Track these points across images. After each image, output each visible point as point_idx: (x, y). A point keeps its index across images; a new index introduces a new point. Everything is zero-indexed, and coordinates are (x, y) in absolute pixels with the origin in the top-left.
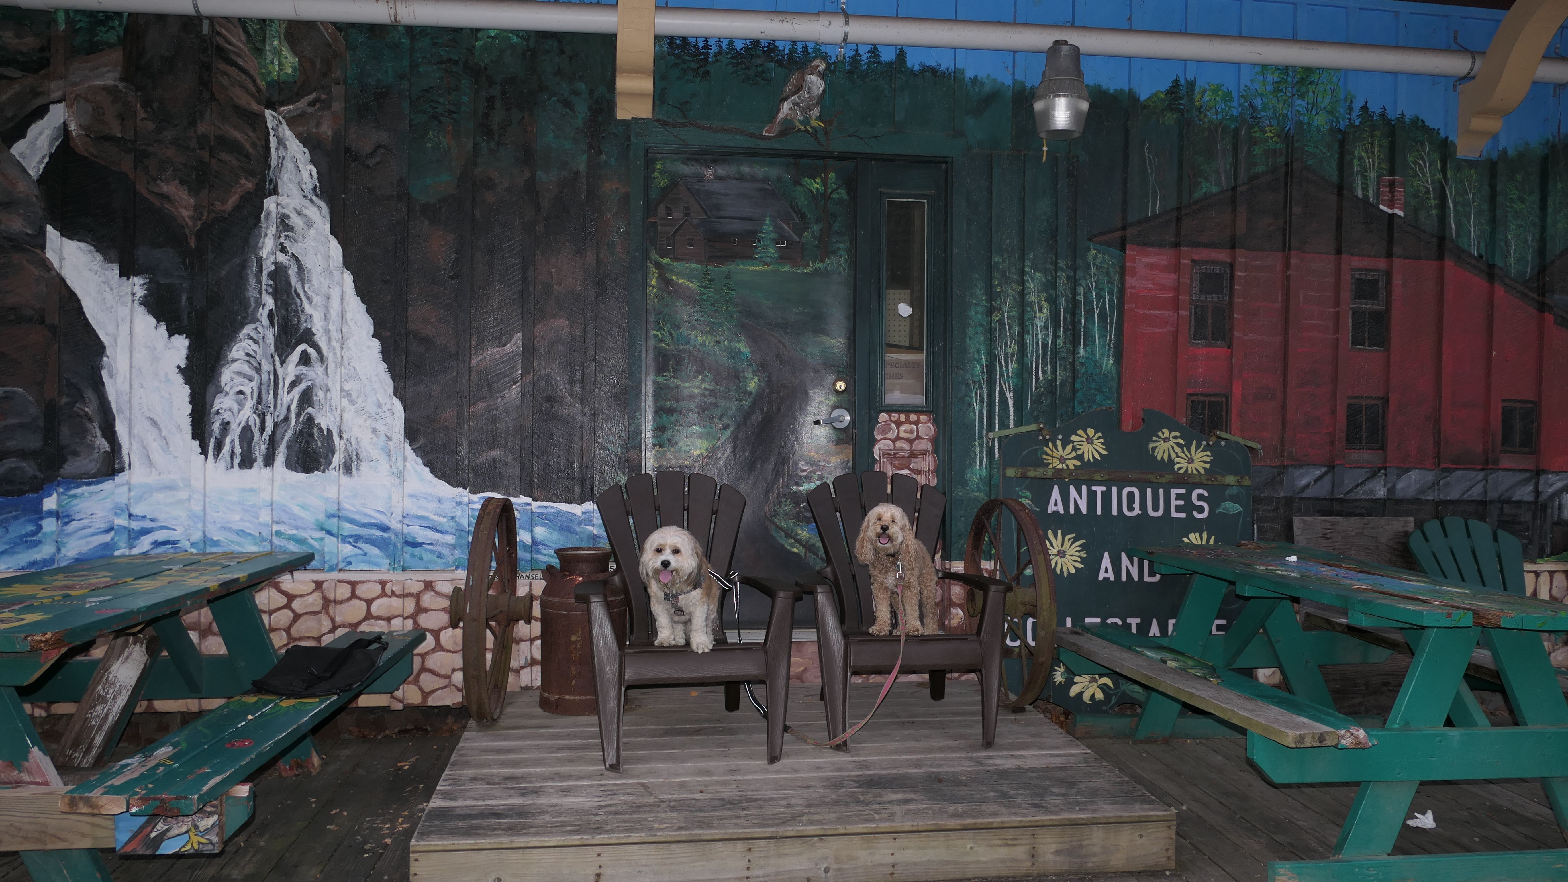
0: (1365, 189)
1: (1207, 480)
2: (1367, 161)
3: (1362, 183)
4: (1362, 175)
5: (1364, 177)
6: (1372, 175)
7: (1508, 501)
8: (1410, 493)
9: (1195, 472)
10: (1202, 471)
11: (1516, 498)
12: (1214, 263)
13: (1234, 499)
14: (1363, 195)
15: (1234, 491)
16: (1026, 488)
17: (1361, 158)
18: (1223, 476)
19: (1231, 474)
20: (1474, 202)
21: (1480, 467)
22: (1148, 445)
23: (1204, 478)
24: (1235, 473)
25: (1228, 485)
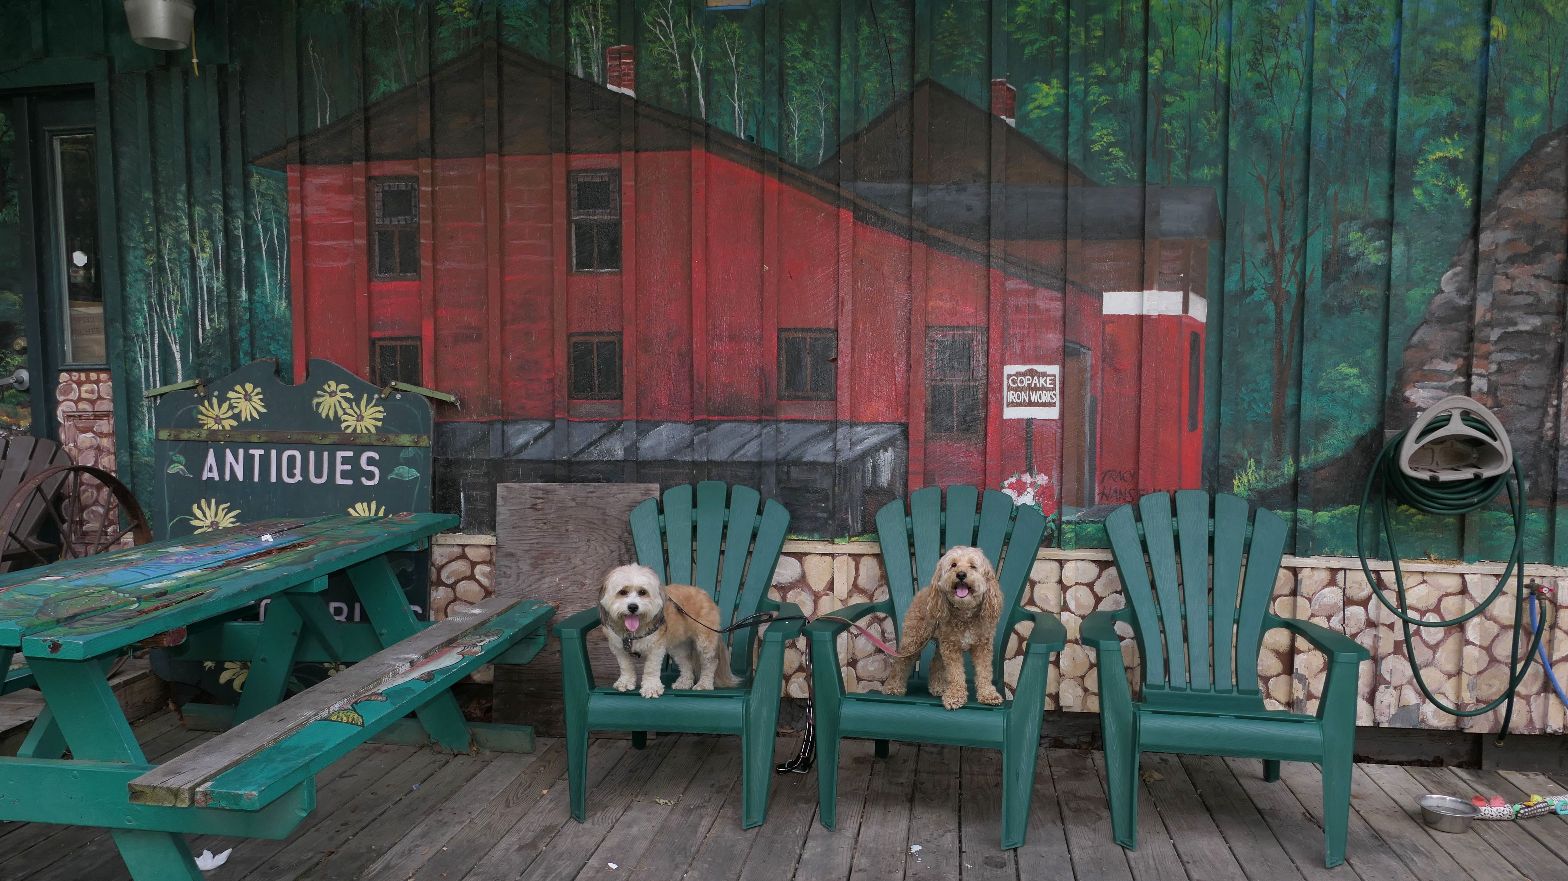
0: (586, 66)
1: (378, 440)
2: (588, 28)
3: (582, 58)
4: (582, 48)
5: (585, 50)
6: (596, 46)
7: (798, 463)
8: (662, 453)
9: (365, 431)
10: (373, 430)
11: (809, 457)
12: (398, 178)
13: (410, 463)
14: (585, 73)
15: (409, 453)
16: (180, 453)
17: (579, 26)
18: (397, 435)
19: (406, 433)
20: (737, 65)
21: (755, 418)
22: (312, 400)
23: (373, 438)
24: (410, 432)
25: (403, 447)
